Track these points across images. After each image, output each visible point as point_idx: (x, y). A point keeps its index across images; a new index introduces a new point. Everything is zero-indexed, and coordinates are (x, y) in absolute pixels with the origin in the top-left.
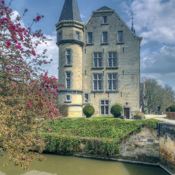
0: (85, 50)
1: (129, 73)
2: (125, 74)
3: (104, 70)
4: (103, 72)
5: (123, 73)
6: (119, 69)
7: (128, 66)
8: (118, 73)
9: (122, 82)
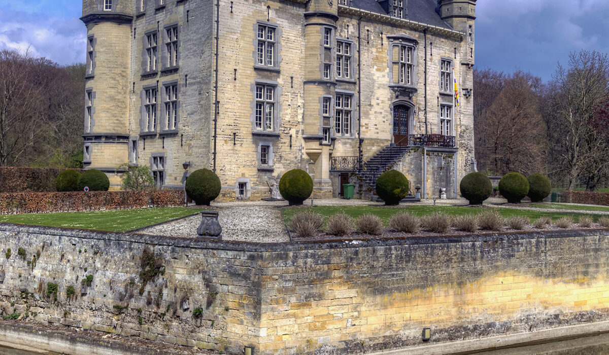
0: (135, 29)
1: (194, 78)
2: (189, 84)
3: (158, 78)
4: (158, 81)
5: (186, 80)
6: (180, 70)
7: (193, 59)
8: (179, 83)
9: (184, 105)
